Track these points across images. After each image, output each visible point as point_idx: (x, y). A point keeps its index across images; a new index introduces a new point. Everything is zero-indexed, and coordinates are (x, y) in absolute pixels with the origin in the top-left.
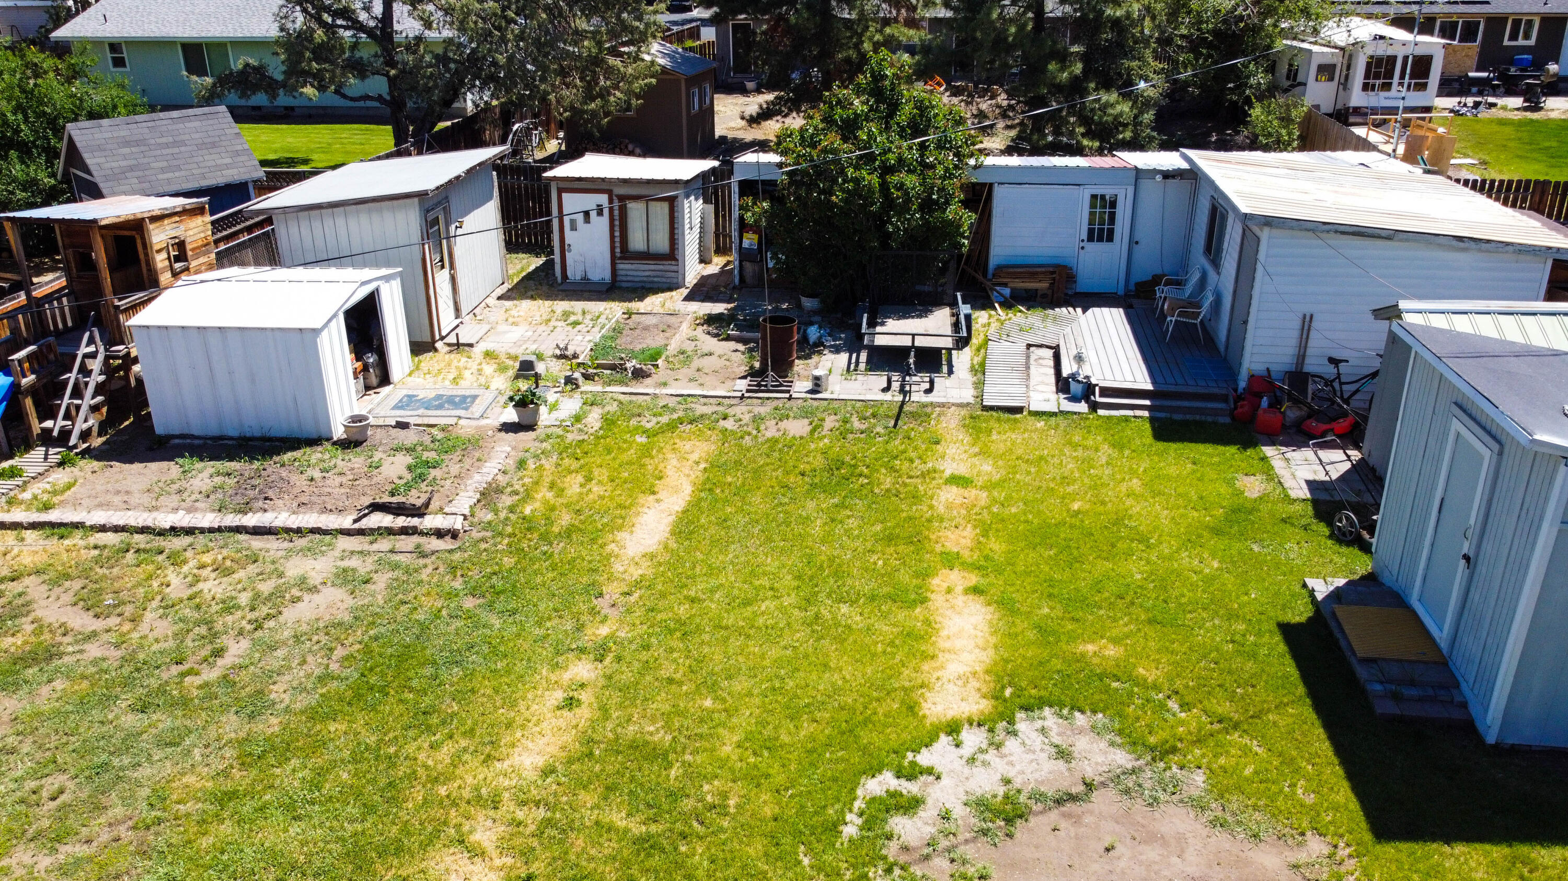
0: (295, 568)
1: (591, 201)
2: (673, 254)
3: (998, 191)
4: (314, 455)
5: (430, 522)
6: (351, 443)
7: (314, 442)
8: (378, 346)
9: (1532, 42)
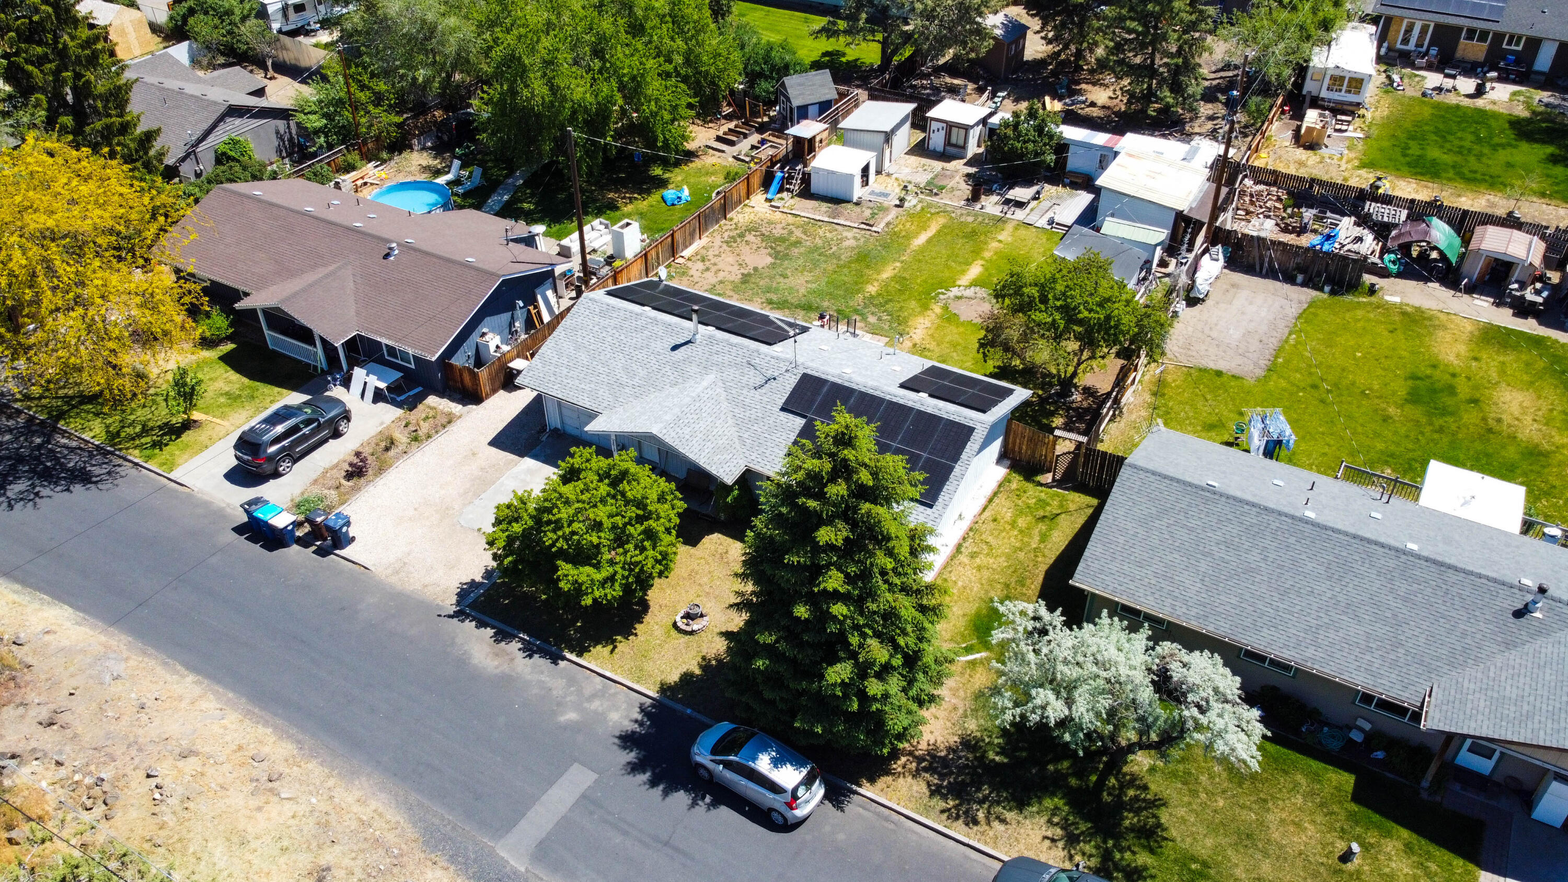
0: (845, 234)
1: (940, 125)
2: (964, 147)
3: (1071, 147)
4: (849, 206)
5: (874, 229)
6: (857, 204)
7: (848, 202)
8: (867, 177)
9: (1520, 48)
